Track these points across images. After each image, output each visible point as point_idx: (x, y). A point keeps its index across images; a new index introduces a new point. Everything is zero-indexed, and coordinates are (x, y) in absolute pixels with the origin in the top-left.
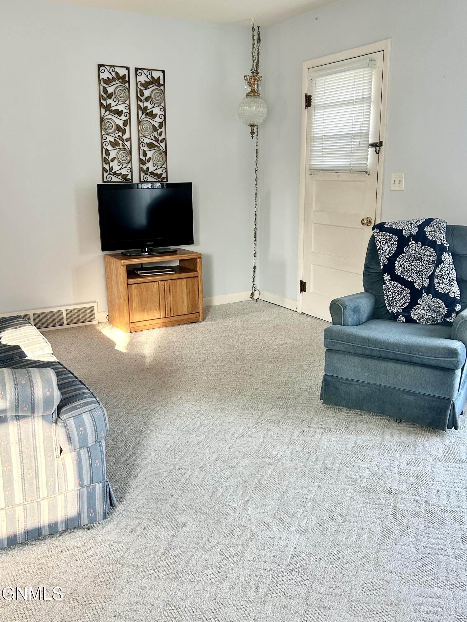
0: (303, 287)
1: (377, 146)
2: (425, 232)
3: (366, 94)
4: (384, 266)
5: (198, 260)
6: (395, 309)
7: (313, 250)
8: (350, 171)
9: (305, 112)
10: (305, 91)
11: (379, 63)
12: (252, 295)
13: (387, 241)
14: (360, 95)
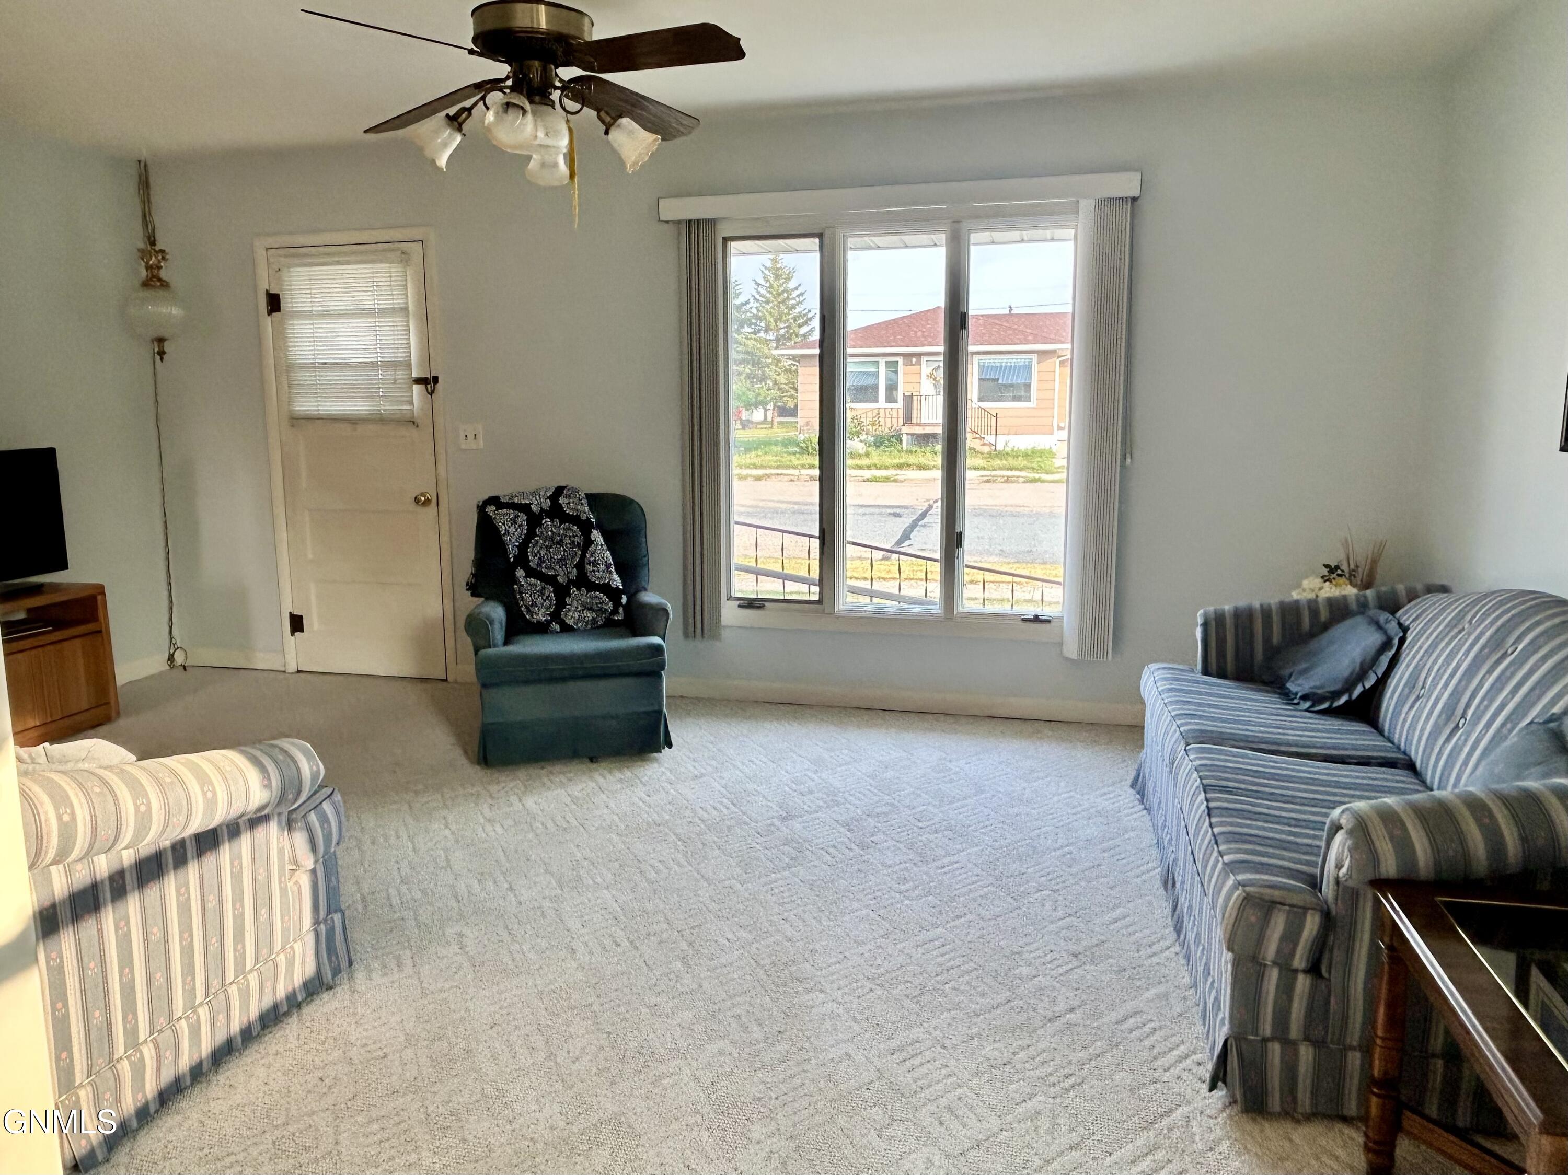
0: (297, 624)
1: (429, 382)
2: (560, 505)
3: (399, 301)
4: (515, 557)
5: (99, 597)
6: (541, 616)
7: (310, 556)
8: (380, 420)
9: (268, 322)
10: (264, 286)
11: (417, 258)
12: (171, 658)
13: (514, 522)
14: (386, 303)
